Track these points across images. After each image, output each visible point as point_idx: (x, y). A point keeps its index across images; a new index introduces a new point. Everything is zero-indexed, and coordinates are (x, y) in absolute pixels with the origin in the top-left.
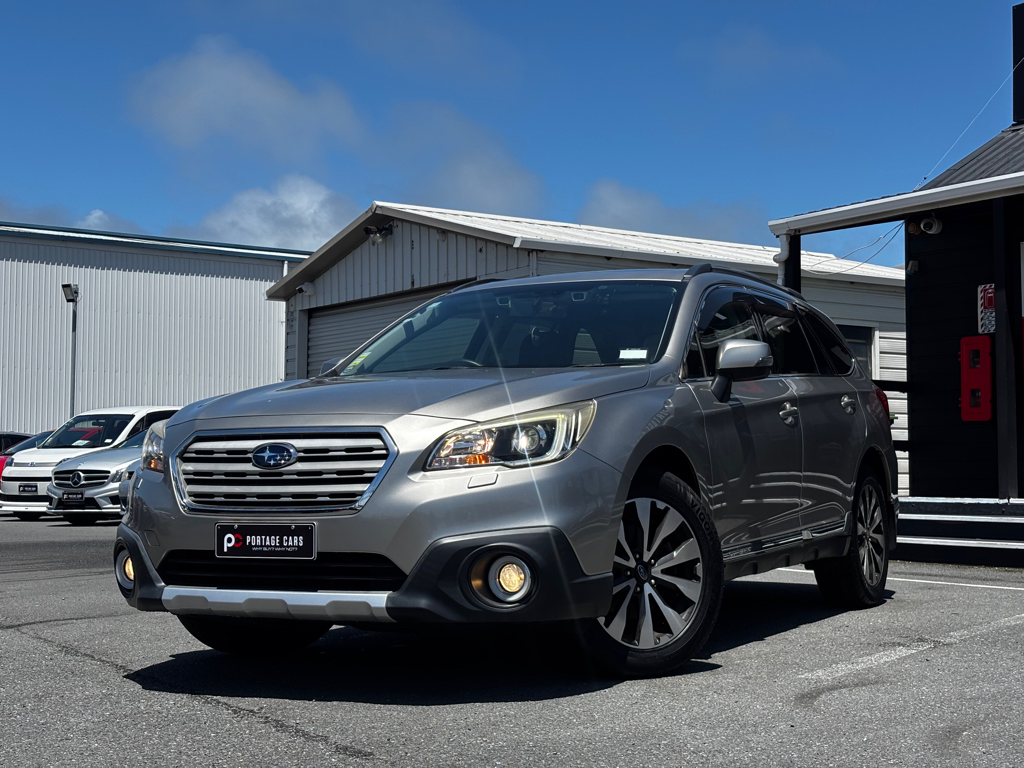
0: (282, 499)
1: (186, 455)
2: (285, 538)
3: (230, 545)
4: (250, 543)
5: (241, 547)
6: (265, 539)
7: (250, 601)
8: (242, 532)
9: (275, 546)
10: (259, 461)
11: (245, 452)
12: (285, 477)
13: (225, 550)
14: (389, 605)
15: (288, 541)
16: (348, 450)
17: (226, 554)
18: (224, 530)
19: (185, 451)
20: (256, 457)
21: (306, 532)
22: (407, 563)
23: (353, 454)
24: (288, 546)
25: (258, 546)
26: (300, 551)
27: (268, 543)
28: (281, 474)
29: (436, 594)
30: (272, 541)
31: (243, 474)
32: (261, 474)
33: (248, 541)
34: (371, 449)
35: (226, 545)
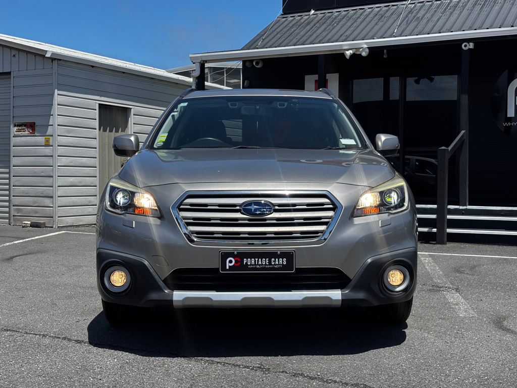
0: (268, 235)
1: (182, 207)
2: (273, 259)
3: (231, 265)
4: (247, 263)
5: (239, 265)
6: (258, 261)
7: (245, 299)
8: (240, 256)
9: (266, 265)
10: (247, 211)
11: (235, 205)
12: (268, 222)
13: (228, 268)
14: (343, 298)
15: (275, 261)
16: (308, 205)
17: (227, 270)
18: (225, 256)
19: (181, 204)
20: (244, 209)
21: (289, 256)
22: (352, 272)
23: (311, 208)
24: (275, 265)
25: (253, 265)
26: (284, 267)
27: (260, 263)
28: (265, 220)
29: (369, 290)
30: (264, 262)
31: (237, 219)
32: (249, 220)
33: (245, 262)
34: (323, 204)
35: (228, 265)
